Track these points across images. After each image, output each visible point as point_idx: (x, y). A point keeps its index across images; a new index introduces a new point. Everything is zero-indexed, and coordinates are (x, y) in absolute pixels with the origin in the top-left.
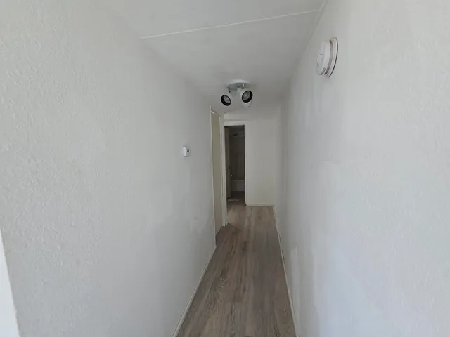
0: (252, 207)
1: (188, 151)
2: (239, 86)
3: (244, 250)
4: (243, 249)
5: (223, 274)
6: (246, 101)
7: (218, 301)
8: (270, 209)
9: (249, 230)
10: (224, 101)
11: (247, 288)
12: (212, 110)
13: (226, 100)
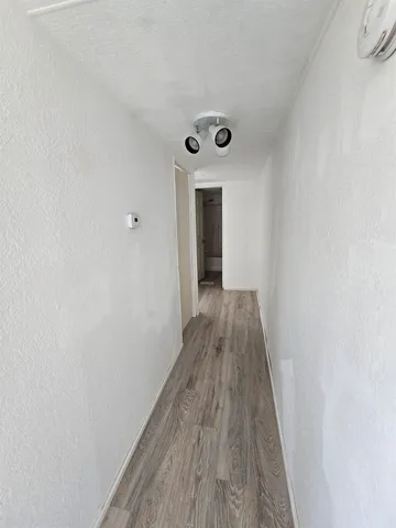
0: (230, 292)
1: (136, 220)
2: (211, 122)
3: (219, 349)
4: (217, 349)
5: (190, 383)
6: (221, 146)
7: (182, 423)
8: (253, 294)
9: (226, 322)
10: (191, 147)
11: (221, 405)
12: (176, 163)
13: (193, 145)
